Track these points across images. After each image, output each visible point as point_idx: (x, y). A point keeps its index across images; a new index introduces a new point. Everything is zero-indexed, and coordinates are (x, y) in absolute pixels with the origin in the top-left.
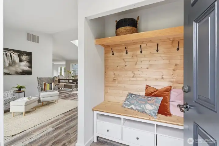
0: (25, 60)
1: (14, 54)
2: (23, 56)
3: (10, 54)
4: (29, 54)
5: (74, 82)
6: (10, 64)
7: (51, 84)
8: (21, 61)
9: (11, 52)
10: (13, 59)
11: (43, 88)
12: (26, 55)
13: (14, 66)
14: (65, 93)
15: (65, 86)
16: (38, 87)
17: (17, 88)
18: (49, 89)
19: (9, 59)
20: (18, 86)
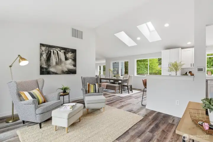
0: (71, 58)
1: (60, 51)
2: (68, 54)
3: (57, 52)
4: (74, 51)
5: (116, 82)
6: (57, 63)
7: (95, 85)
8: (66, 59)
9: (58, 50)
10: (60, 57)
11: (87, 89)
12: (71, 52)
13: (60, 64)
14: (109, 95)
15: (108, 87)
16: (82, 89)
17: (62, 89)
18: (93, 91)
19: (56, 57)
20: (63, 87)
